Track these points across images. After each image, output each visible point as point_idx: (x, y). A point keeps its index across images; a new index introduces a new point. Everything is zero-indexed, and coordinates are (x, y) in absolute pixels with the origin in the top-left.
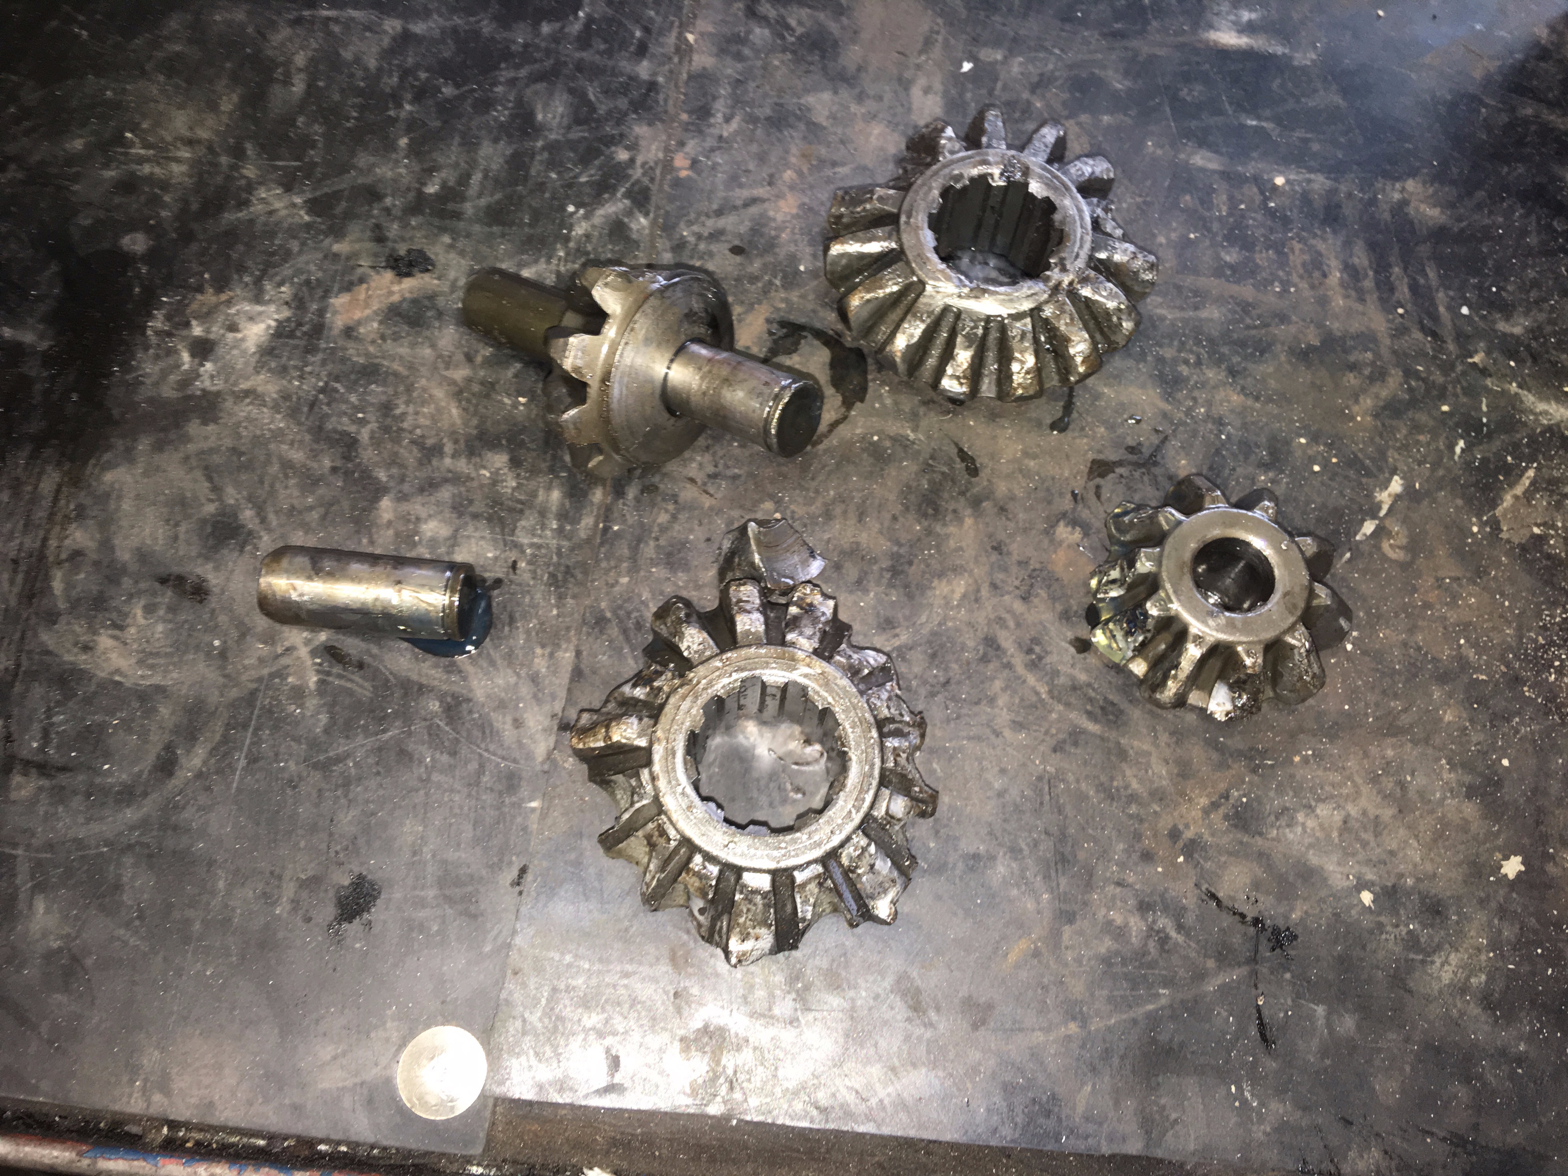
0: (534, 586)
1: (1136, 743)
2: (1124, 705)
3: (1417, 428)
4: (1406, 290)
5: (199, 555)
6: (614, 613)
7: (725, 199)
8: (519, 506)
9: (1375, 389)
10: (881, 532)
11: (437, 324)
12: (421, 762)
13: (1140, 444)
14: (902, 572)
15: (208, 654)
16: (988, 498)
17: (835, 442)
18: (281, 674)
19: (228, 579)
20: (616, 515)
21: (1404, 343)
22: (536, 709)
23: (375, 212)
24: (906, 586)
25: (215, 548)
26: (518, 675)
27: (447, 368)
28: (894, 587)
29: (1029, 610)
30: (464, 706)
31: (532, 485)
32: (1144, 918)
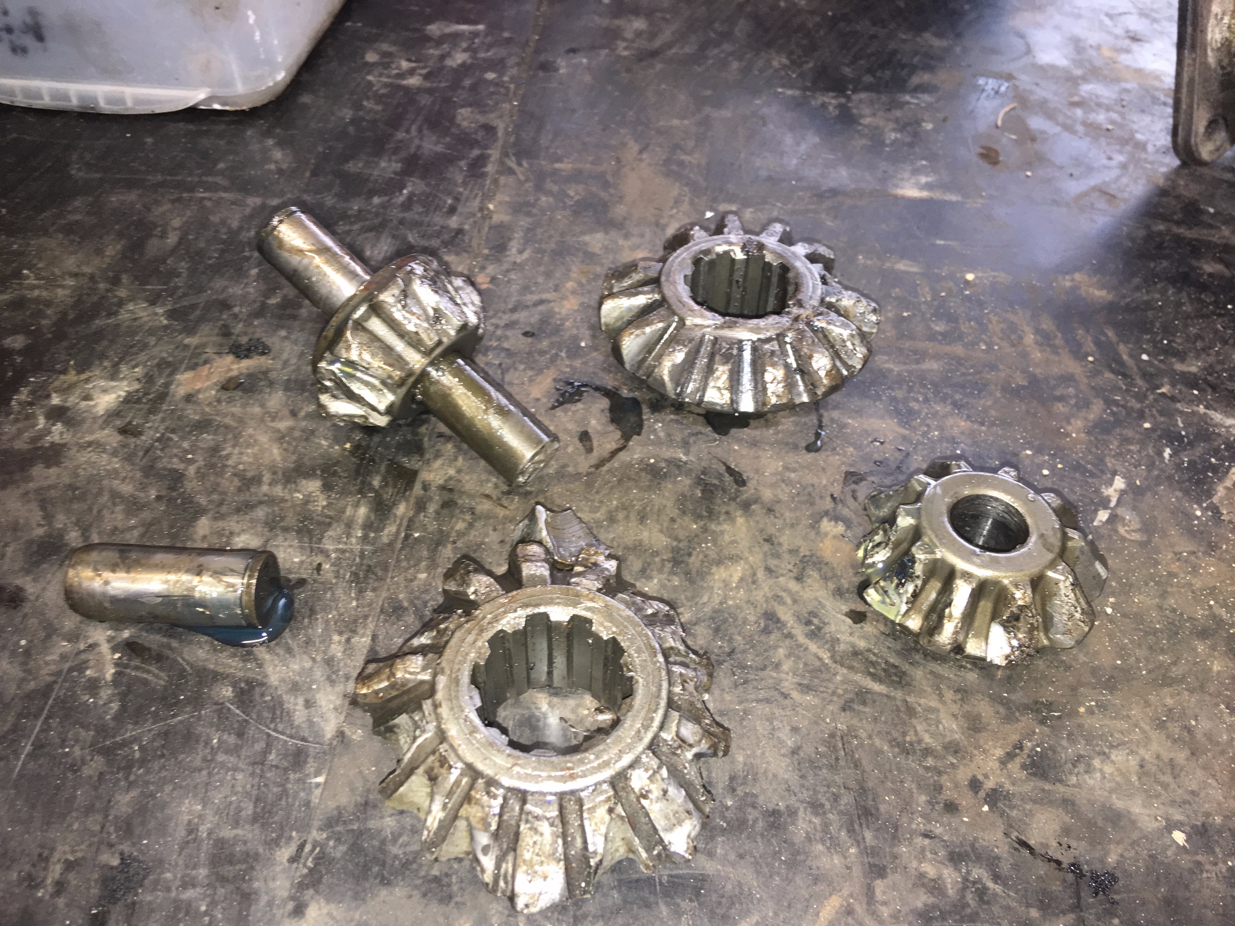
0: (336, 583)
1: (922, 701)
2: (906, 667)
3: (1126, 440)
4: (1091, 345)
5: (22, 569)
6: (411, 602)
7: (518, 301)
8: (328, 520)
9: (1083, 414)
10: (661, 531)
11: (268, 390)
12: (207, 743)
13: (886, 458)
14: (682, 562)
15: (13, 653)
16: (756, 502)
17: (616, 465)
18: (81, 667)
19: (44, 589)
20: (417, 524)
21: (1099, 381)
22: (329, 689)
23: (225, 317)
24: (687, 573)
25: (37, 564)
26: (314, 660)
27: (273, 421)
28: (675, 574)
29: (803, 588)
30: (257, 689)
31: (342, 503)
32: (957, 869)
